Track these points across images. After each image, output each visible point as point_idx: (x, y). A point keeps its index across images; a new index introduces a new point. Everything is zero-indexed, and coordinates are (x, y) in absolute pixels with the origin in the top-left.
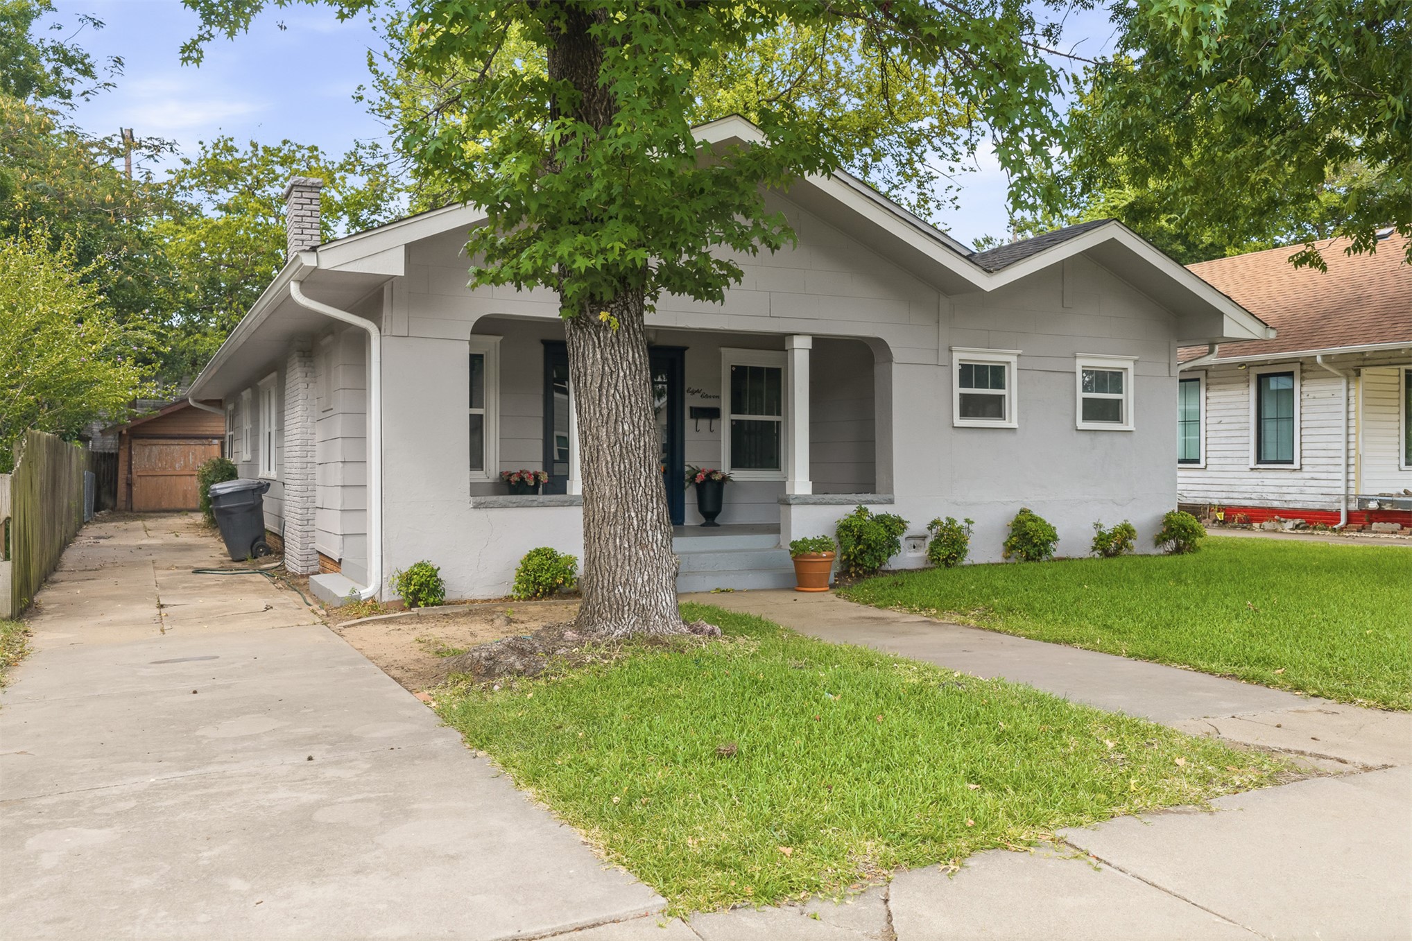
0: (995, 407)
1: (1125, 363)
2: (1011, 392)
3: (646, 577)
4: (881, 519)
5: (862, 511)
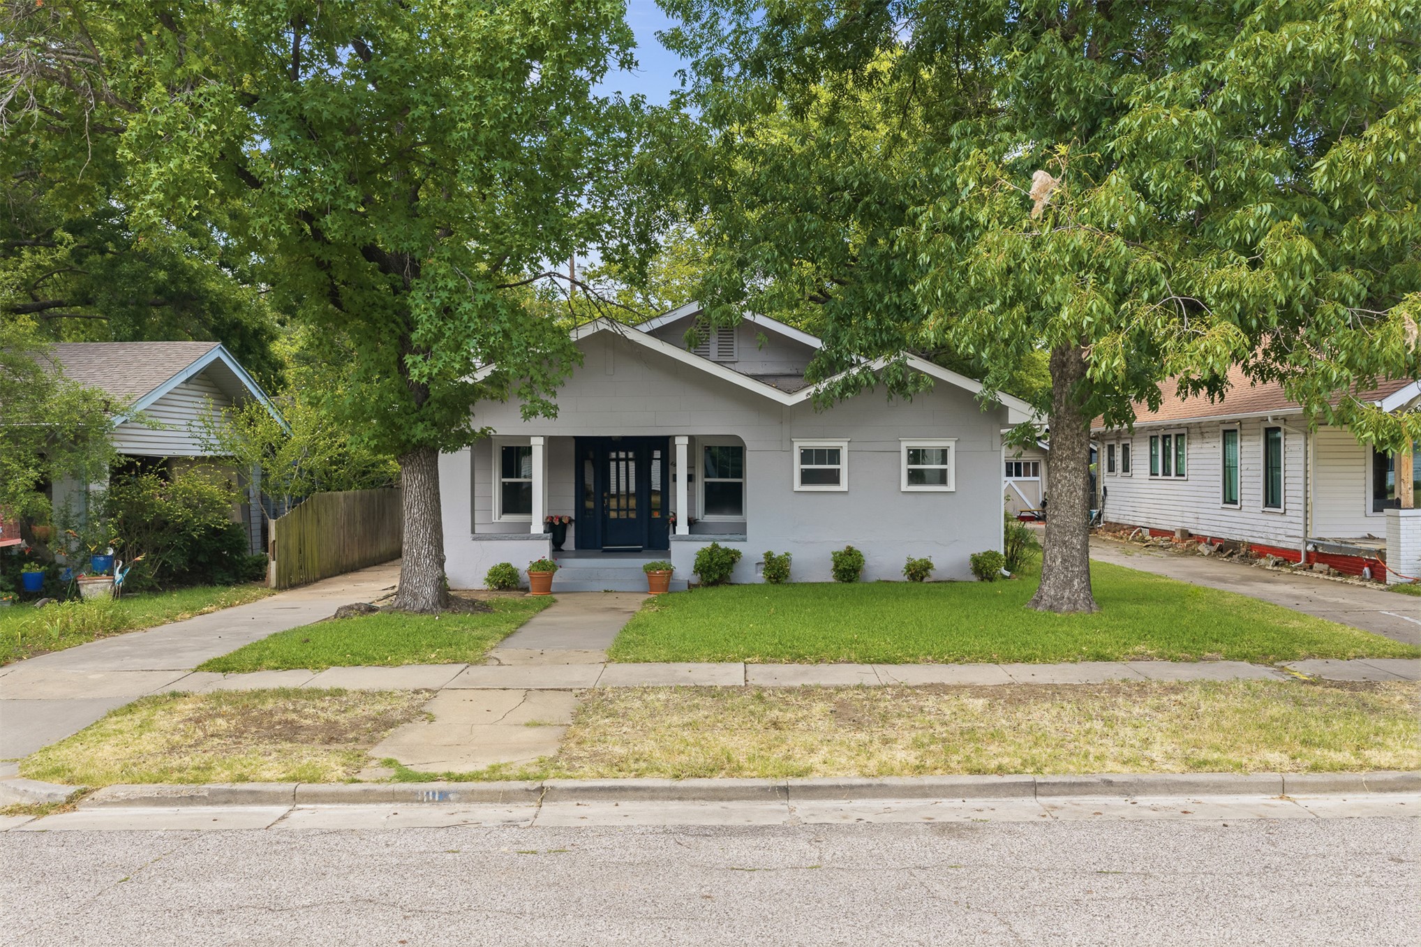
0: (832, 477)
1: (950, 445)
2: (843, 467)
4: (727, 551)
5: (715, 547)
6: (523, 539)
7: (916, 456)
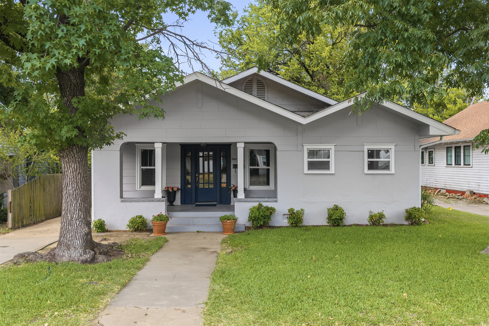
2: (332, 160)
3: (71, 235)
5: (260, 205)
6: (150, 201)
7: (372, 154)
